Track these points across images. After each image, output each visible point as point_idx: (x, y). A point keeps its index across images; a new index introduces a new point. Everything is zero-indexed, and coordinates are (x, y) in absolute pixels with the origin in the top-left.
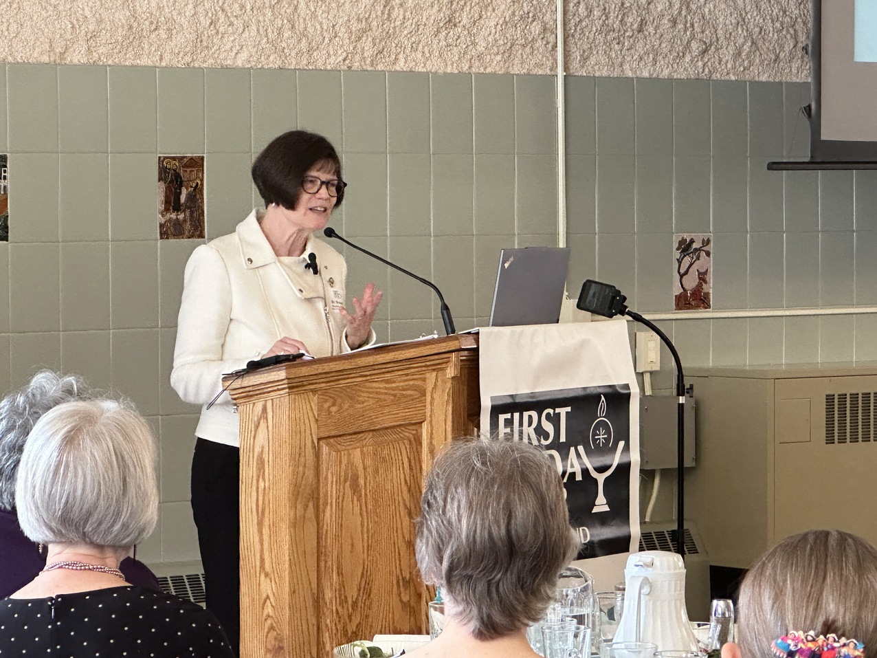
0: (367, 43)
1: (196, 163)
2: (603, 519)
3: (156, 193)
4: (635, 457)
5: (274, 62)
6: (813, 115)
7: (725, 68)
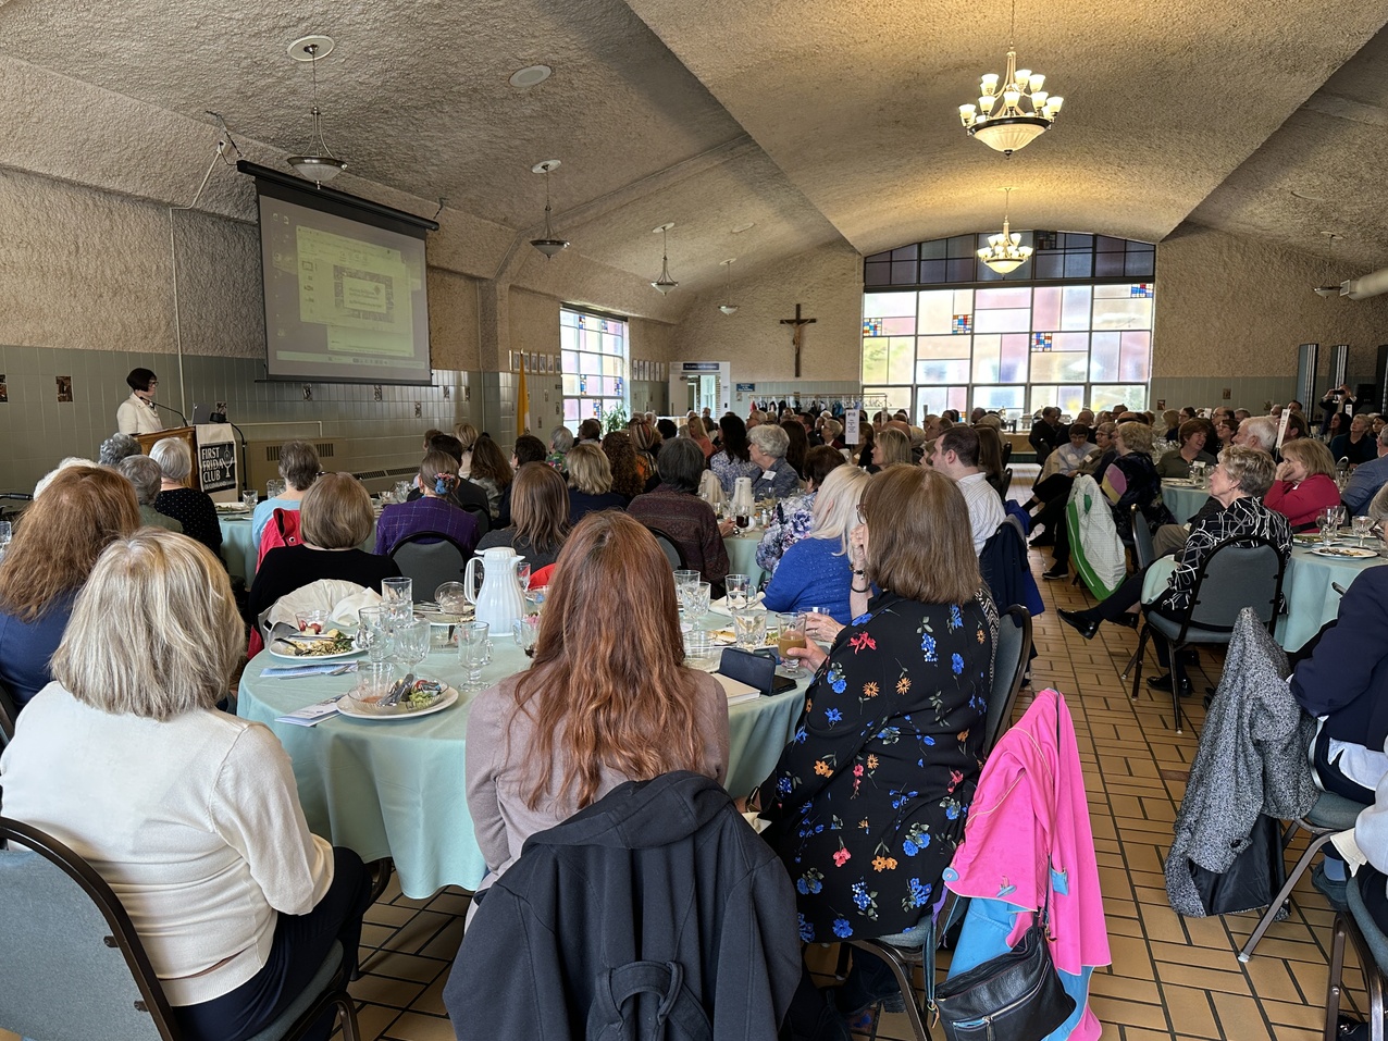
0: (120, 343)
1: (69, 378)
2: (229, 479)
3: (56, 388)
4: (236, 462)
5: (91, 348)
6: (266, 367)
7: (228, 354)
